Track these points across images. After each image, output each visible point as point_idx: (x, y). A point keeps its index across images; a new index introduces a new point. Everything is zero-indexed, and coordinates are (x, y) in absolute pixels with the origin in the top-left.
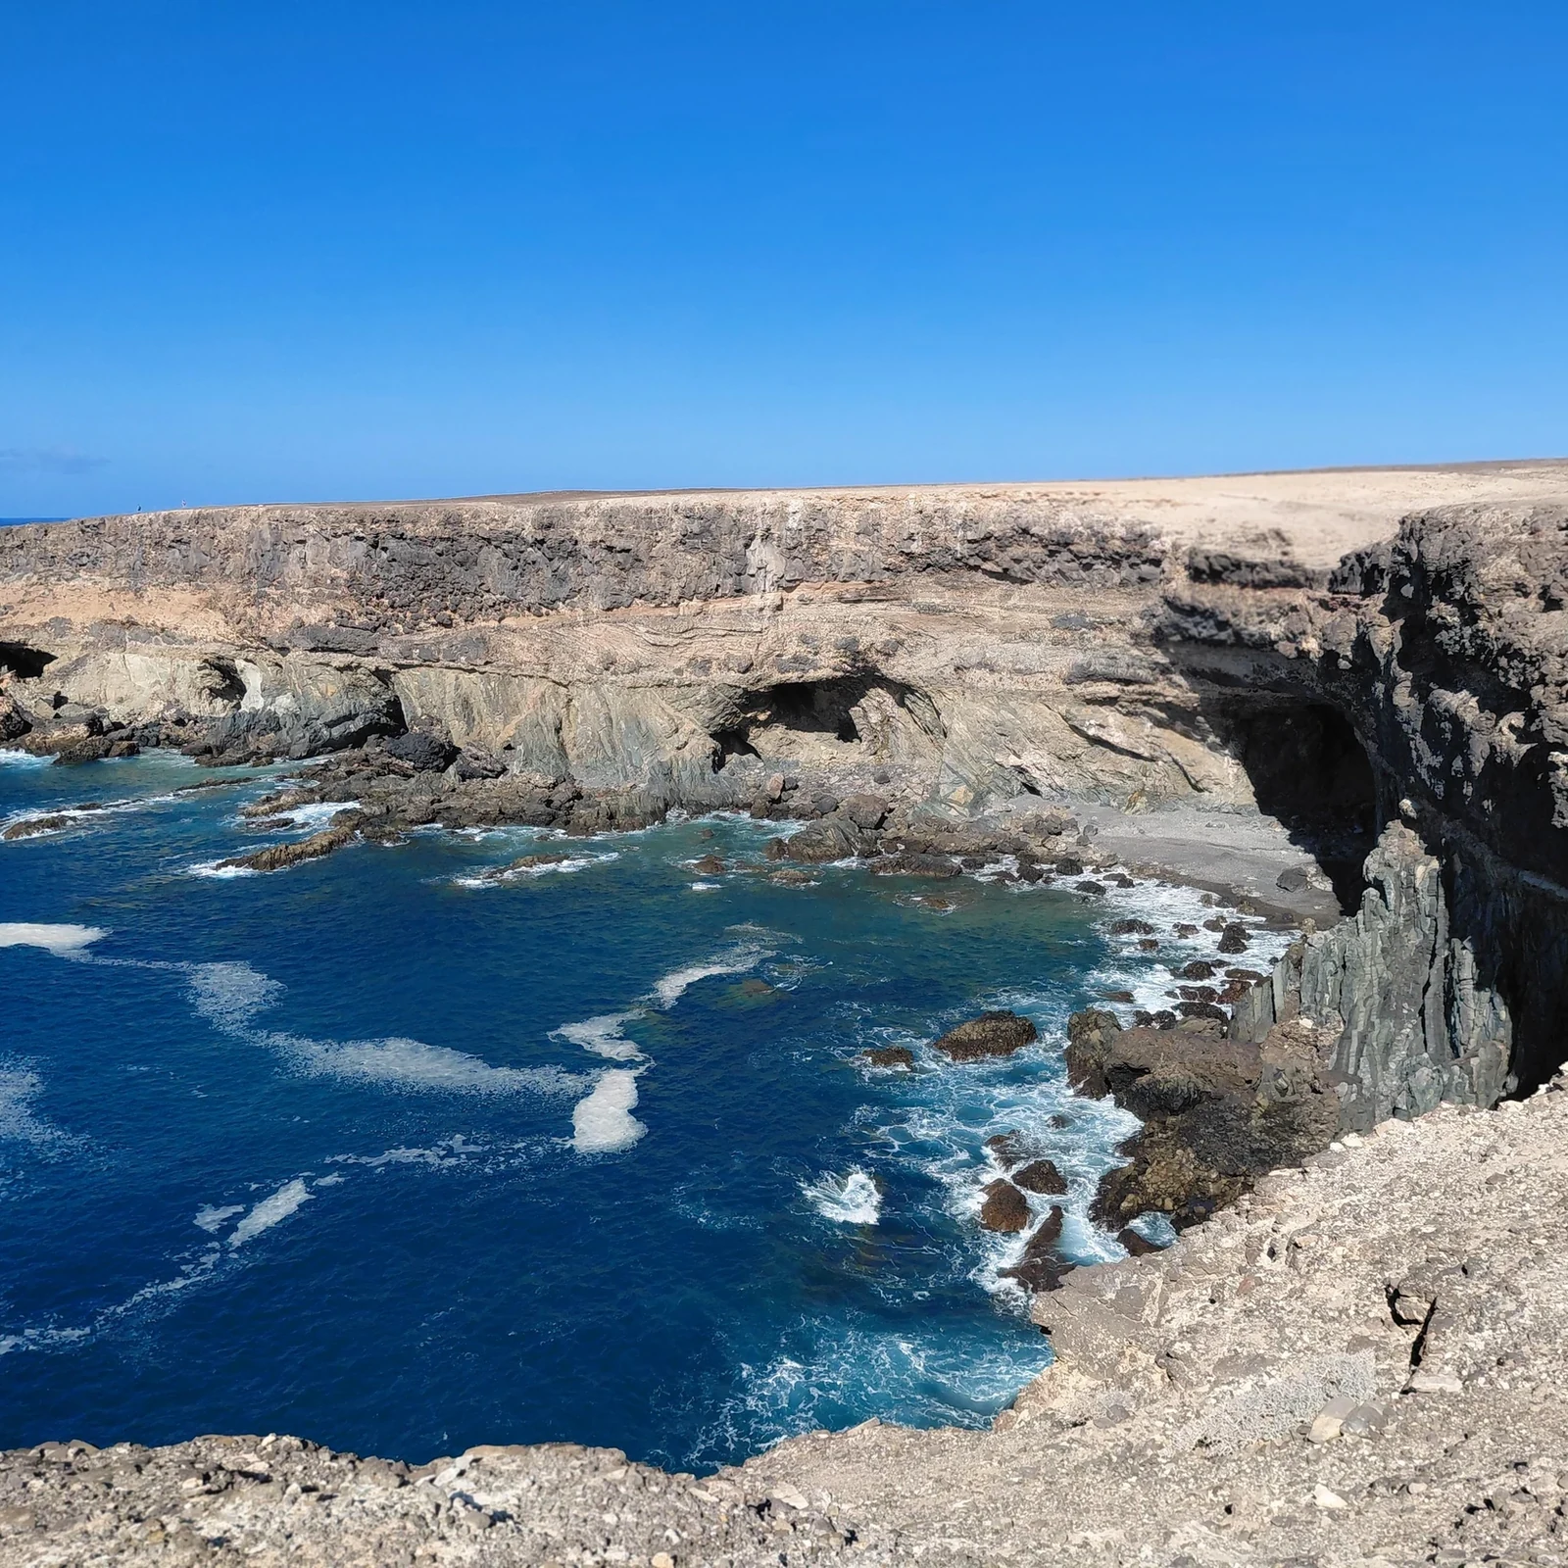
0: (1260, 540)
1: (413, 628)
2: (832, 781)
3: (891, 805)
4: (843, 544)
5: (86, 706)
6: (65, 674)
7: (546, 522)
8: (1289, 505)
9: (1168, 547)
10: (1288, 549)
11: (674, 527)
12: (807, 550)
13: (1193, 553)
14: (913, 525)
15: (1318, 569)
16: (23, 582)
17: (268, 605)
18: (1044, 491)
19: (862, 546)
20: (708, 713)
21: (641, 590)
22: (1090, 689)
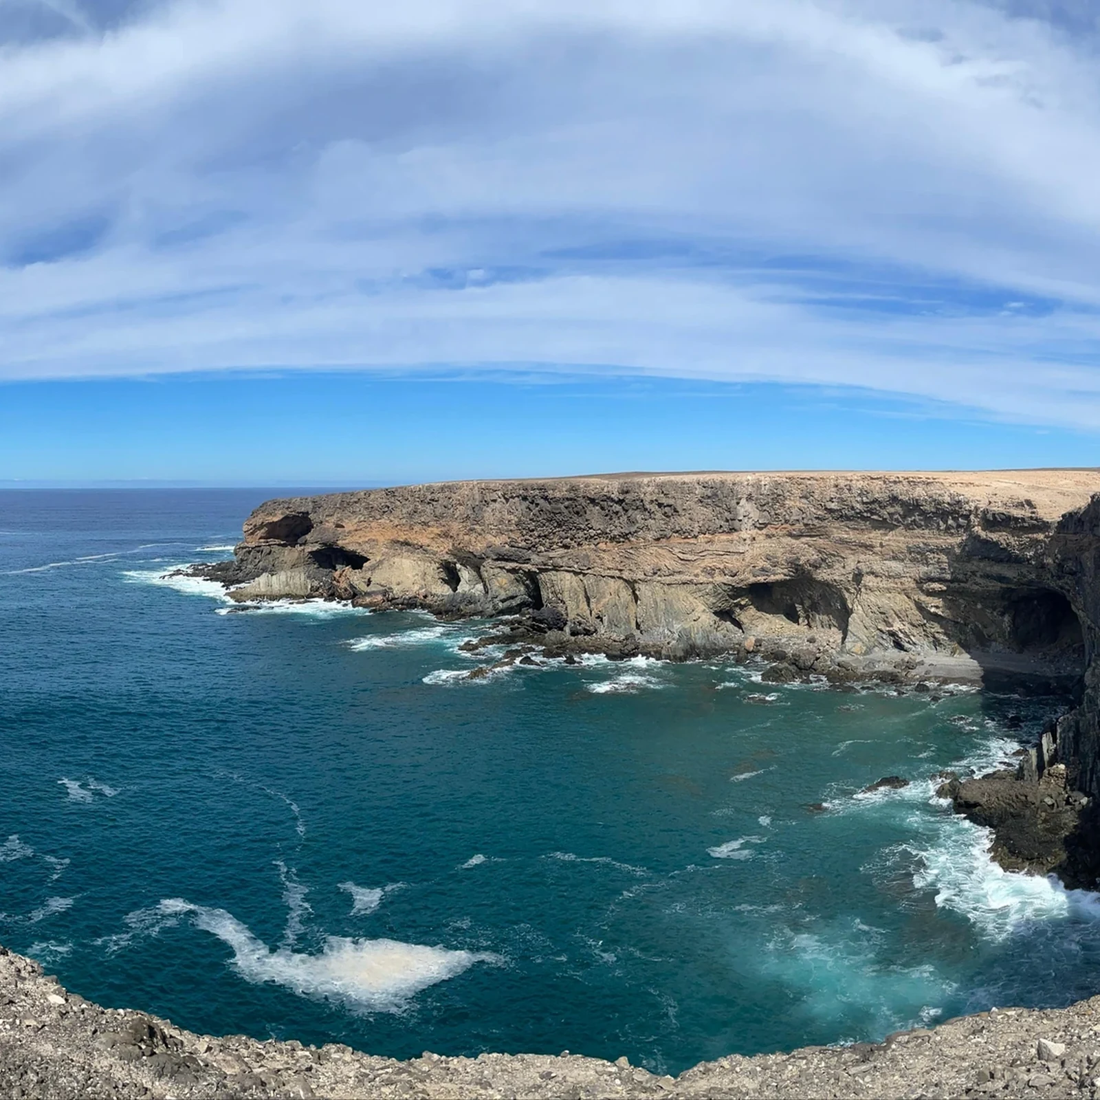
0: (1020, 505)
1: (550, 549)
2: (783, 641)
3: (818, 655)
4: (794, 503)
5: (382, 586)
6: (373, 569)
7: (625, 489)
8: (1033, 487)
9: (972, 508)
10: (1035, 510)
11: (697, 492)
12: (772, 506)
13: (985, 512)
14: (832, 493)
15: (1050, 521)
16: (357, 520)
17: (474, 535)
18: (906, 476)
19: (803, 504)
20: (712, 600)
21: (678, 528)
22: (932, 586)
